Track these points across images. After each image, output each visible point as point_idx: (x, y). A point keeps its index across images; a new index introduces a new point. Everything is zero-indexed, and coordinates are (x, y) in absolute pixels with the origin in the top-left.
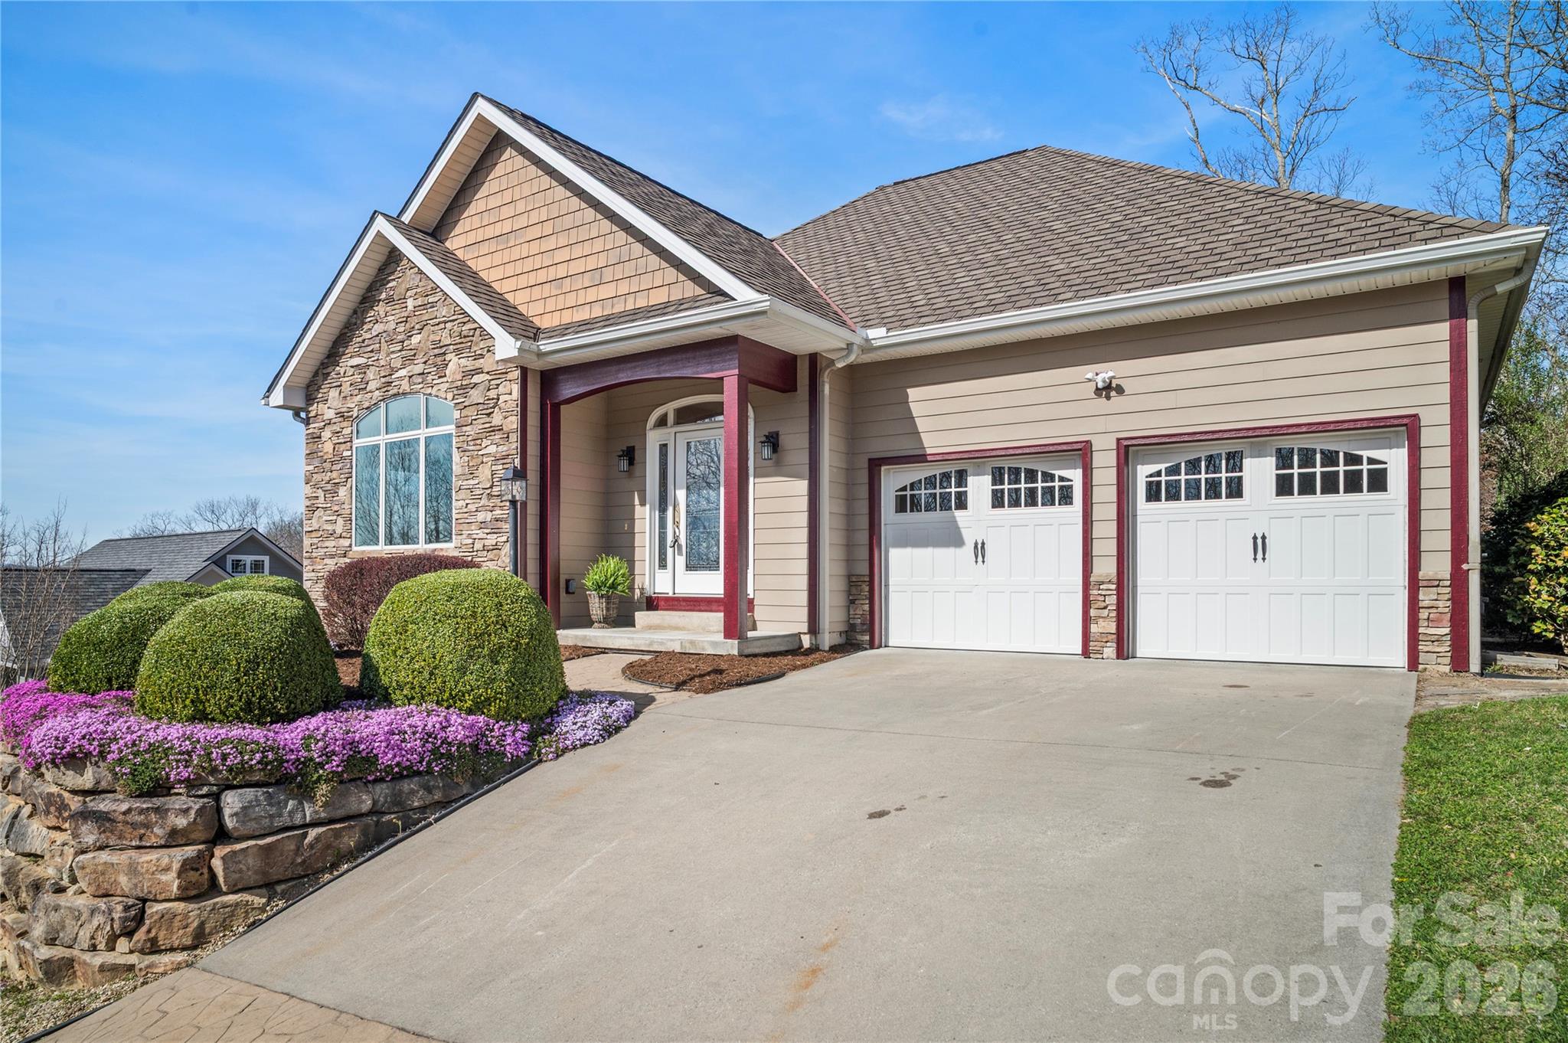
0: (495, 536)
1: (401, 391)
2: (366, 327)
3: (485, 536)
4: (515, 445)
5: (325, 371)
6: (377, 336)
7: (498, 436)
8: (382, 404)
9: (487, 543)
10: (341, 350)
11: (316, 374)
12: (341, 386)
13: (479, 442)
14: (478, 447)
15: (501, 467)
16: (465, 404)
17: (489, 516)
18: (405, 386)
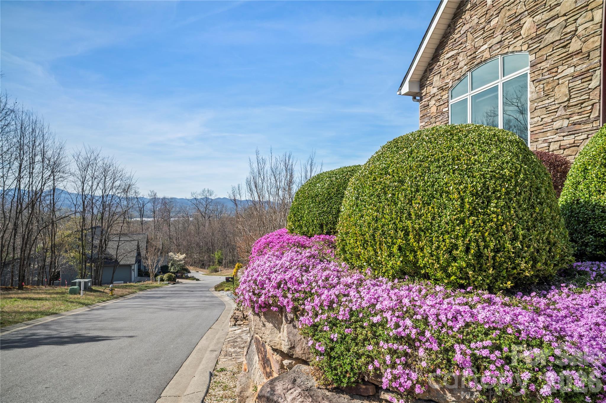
0: (573, 136)
1: (483, 59)
2: (456, 31)
3: (562, 138)
4: (597, 60)
5: (430, 68)
6: (465, 33)
7: (575, 60)
8: (469, 74)
9: (562, 143)
10: (440, 52)
11: (426, 71)
12: (441, 72)
13: (554, 70)
14: (554, 74)
15: (580, 82)
16: (539, 48)
17: (566, 123)
18: (487, 55)
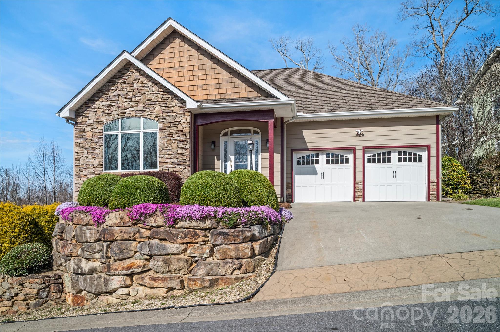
0: (179, 167)
1: (131, 116)
2: (111, 91)
3: (174, 167)
4: (188, 137)
5: (87, 106)
6: (117, 95)
7: (180, 134)
8: (120, 120)
9: (175, 169)
10: (96, 98)
11: (82, 106)
12: (96, 112)
13: (171, 135)
14: (171, 137)
15: (182, 144)
16: (164, 122)
17: (176, 160)
18: (133, 114)
